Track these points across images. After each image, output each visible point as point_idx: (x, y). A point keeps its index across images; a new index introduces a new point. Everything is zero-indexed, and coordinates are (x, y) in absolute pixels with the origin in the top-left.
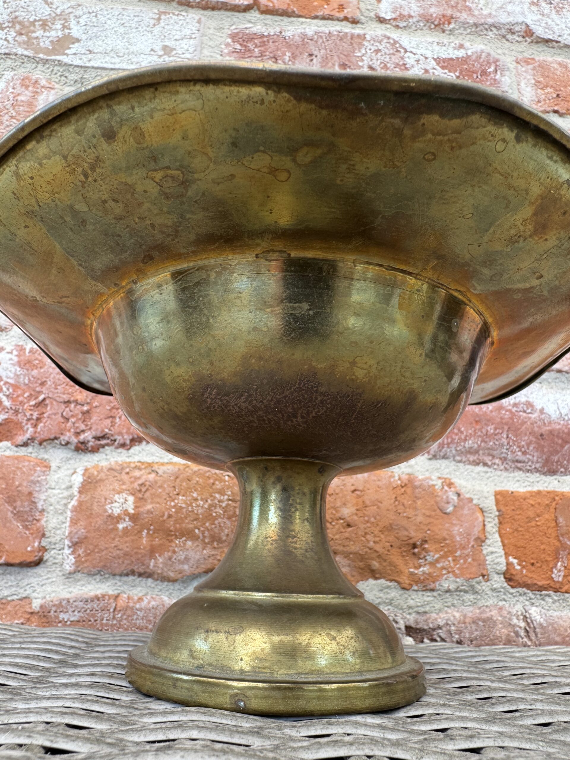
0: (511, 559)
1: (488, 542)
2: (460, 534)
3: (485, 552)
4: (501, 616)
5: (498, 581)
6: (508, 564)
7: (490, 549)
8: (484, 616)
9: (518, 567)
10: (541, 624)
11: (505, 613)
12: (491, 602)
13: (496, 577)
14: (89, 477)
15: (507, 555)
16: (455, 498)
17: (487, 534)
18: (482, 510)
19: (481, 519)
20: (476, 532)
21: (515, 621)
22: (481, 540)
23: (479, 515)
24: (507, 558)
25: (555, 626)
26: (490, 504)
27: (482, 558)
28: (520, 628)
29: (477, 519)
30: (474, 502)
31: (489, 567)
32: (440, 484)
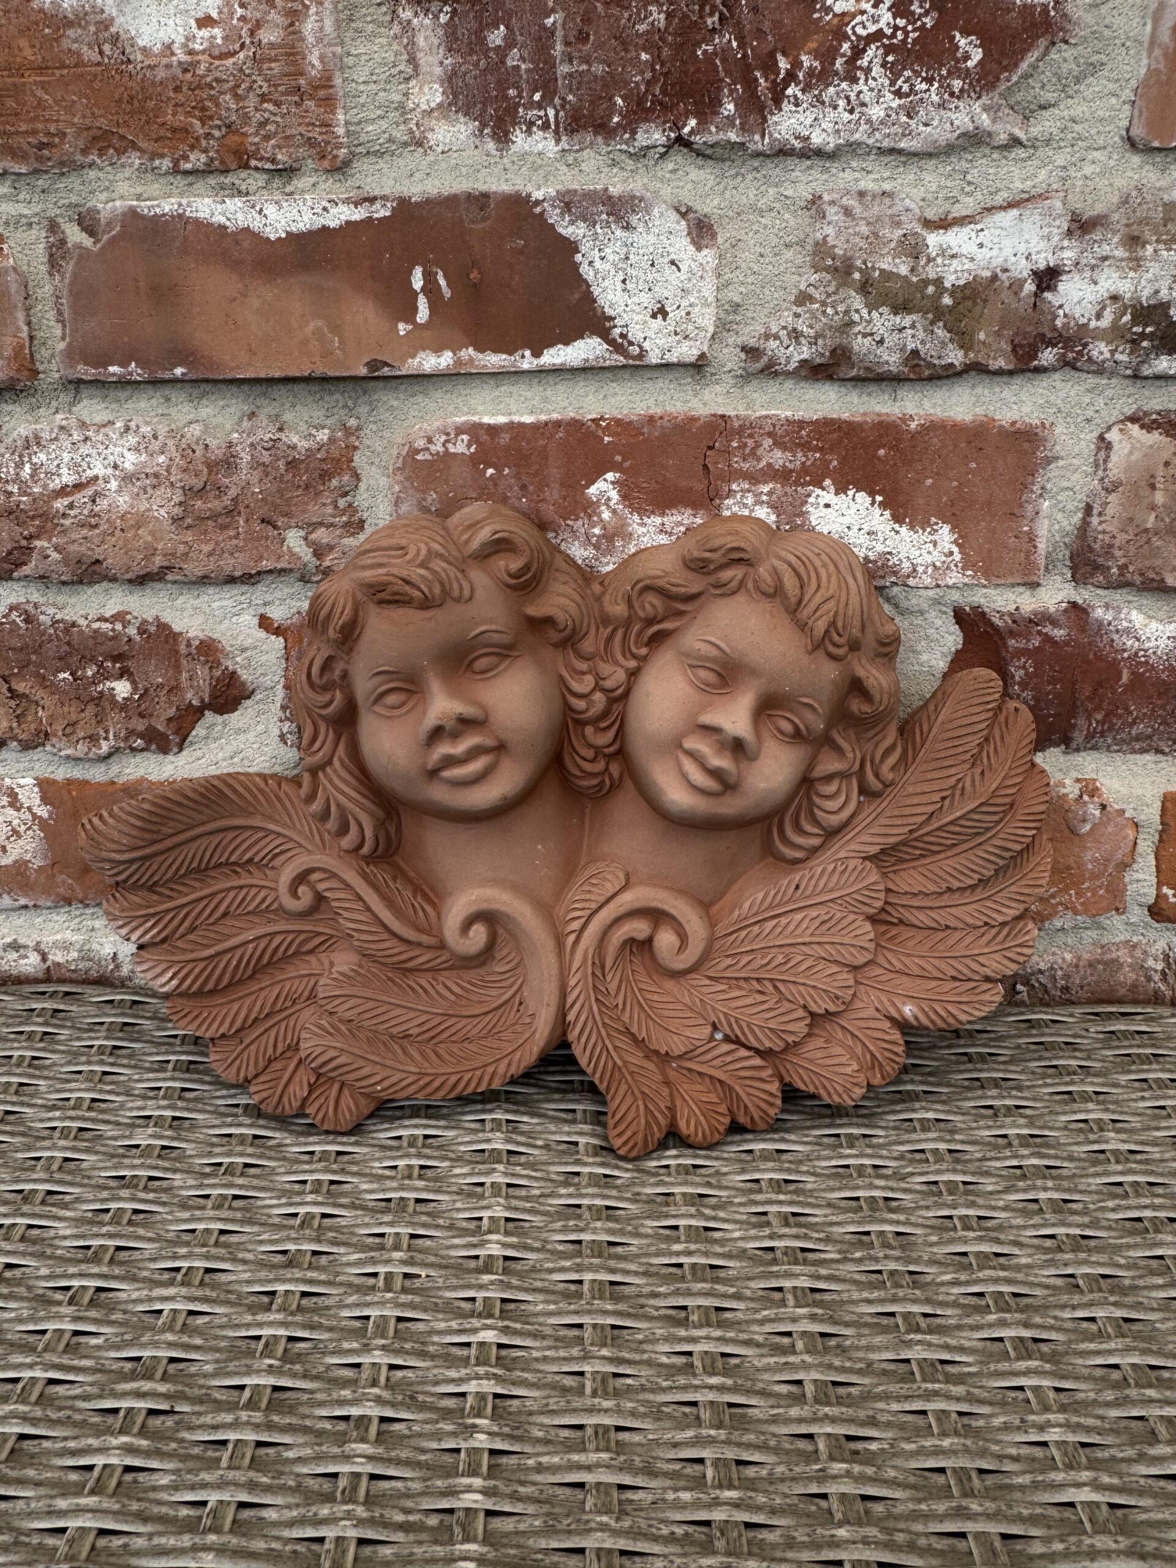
0: (1165, 889)
1: (1135, 866)
2: (1096, 860)
3: (1127, 879)
4: (1132, 956)
5: (1137, 914)
6: (1159, 896)
7: (1136, 876)
8: (1108, 957)
9: (1172, 899)
11: (1138, 953)
12: (1121, 938)
13: (1137, 910)
15: (1159, 885)
16: (1097, 813)
17: (1136, 856)
18: (1136, 825)
19: (1132, 838)
20: (1119, 856)
21: (1151, 963)
22: (1125, 866)
23: (1131, 833)
24: (1159, 888)
26: (1151, 815)
27: (1121, 888)
28: (1156, 971)
29: (1125, 838)
30: (1127, 815)
31: (1128, 898)
32: (1077, 792)
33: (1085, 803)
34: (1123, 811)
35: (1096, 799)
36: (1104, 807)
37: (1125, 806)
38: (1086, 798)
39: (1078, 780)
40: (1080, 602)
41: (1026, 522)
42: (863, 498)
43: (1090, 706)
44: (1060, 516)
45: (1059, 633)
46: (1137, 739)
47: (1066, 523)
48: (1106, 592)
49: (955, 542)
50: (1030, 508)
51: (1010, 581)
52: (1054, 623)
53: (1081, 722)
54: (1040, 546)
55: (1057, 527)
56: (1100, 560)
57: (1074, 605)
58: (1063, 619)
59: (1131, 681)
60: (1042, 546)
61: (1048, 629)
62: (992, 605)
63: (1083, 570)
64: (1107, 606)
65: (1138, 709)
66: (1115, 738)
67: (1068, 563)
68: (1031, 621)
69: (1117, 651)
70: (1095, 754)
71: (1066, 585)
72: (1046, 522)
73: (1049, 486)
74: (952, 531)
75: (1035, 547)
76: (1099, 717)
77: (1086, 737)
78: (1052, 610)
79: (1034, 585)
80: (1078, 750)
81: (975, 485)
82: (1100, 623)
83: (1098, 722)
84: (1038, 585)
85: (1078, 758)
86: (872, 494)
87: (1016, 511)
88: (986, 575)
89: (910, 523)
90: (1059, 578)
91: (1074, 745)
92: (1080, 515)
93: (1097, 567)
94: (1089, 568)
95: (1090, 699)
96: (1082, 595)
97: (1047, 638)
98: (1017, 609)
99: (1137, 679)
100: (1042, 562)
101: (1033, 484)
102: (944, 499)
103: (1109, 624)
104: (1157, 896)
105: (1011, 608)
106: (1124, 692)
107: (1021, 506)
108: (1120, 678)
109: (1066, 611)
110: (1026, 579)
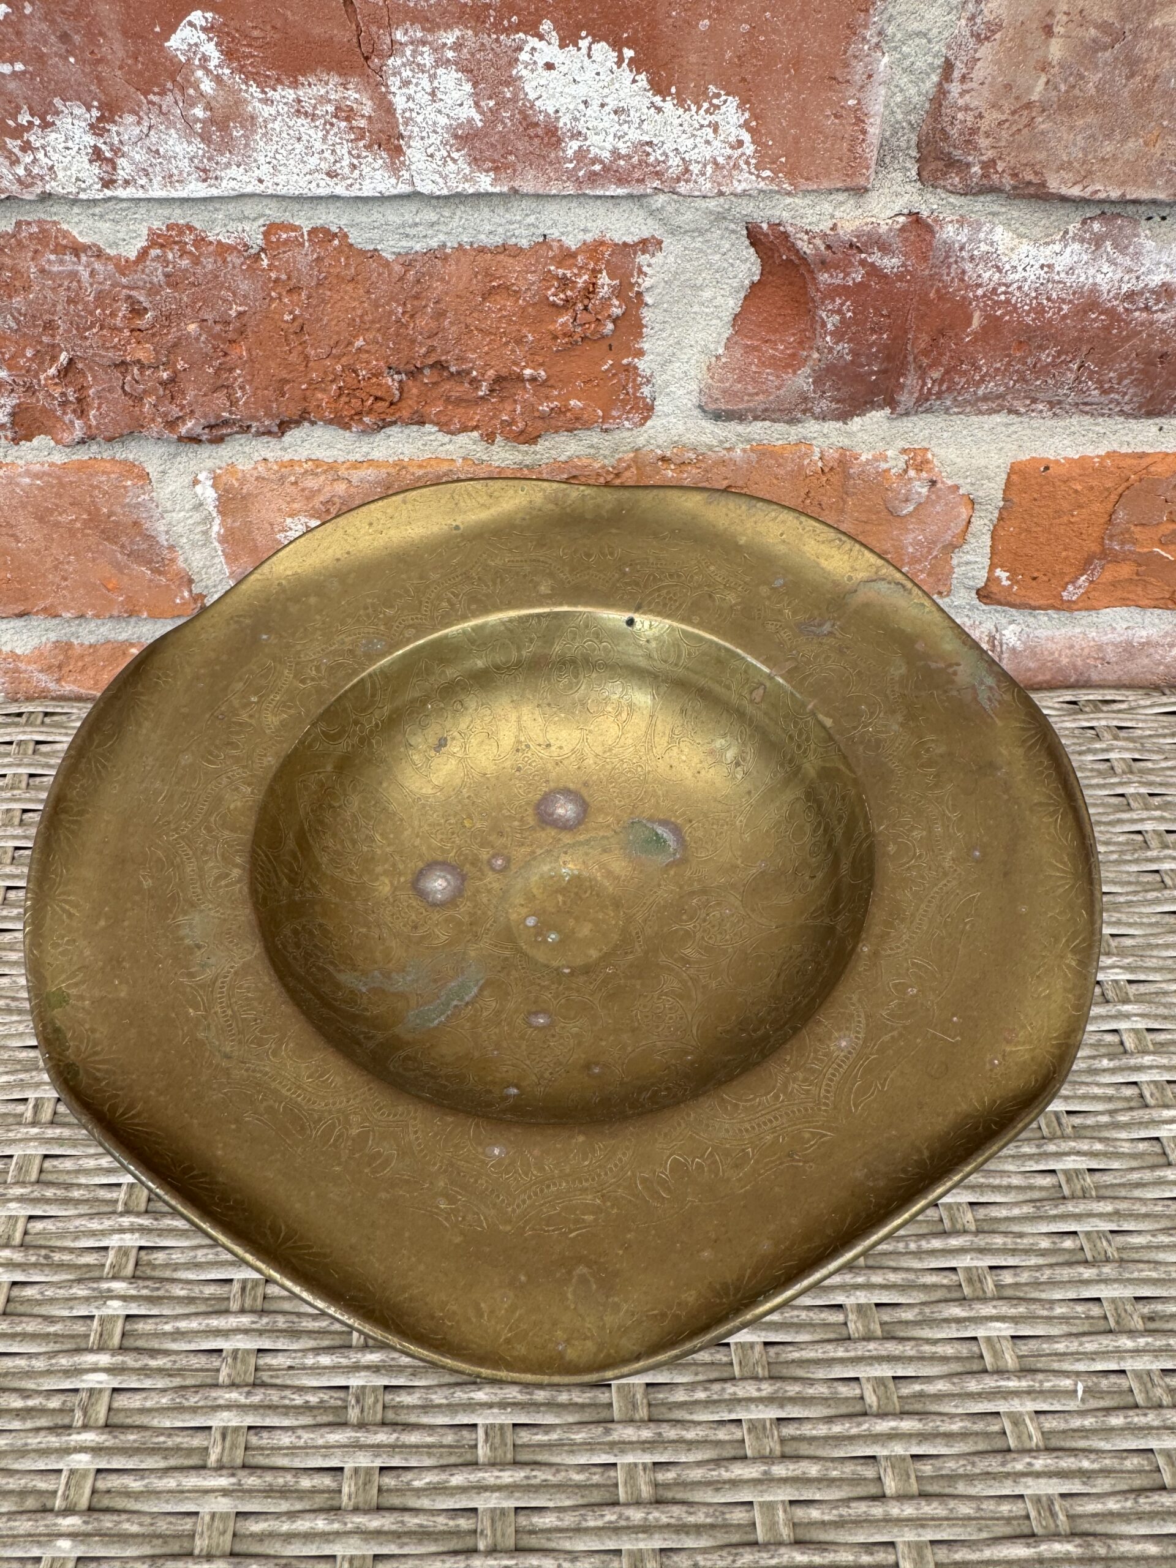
0: (999, 572)
1: (966, 547)
2: (919, 543)
3: (954, 562)
5: (964, 597)
6: (991, 579)
7: (966, 558)
9: (1006, 583)
10: (1013, 650)
13: (963, 592)
14: (226, 491)
15: (992, 567)
16: (924, 491)
17: (969, 537)
18: (973, 502)
19: (965, 516)
20: (948, 537)
22: (952, 547)
23: (964, 512)
24: (991, 571)
25: (1038, 650)
26: (993, 491)
27: (946, 571)
29: (957, 517)
30: (961, 492)
31: (954, 582)
32: (903, 465)
33: (910, 479)
34: (957, 487)
35: (924, 475)
36: (933, 483)
37: (961, 482)
38: (912, 473)
39: (904, 451)
40: (925, 214)
41: (852, 91)
42: (602, 49)
43: (925, 362)
44: (904, 81)
45: (890, 263)
46: (985, 398)
47: (913, 91)
48: (962, 201)
49: (746, 125)
50: (859, 67)
51: (826, 185)
52: (885, 248)
53: (910, 380)
54: (871, 130)
55: (899, 98)
56: (957, 154)
57: (915, 218)
58: (897, 243)
59: (983, 328)
60: (874, 132)
61: (875, 258)
62: (798, 222)
63: (933, 166)
64: (961, 222)
65: (989, 365)
66: (955, 399)
67: (914, 153)
68: (851, 246)
69: (967, 287)
70: (930, 418)
71: (908, 187)
72: (883, 91)
73: (890, 31)
74: (741, 107)
75: (864, 132)
76: (936, 375)
77: (918, 400)
78: (883, 229)
79: (860, 191)
80: (907, 414)
81: (775, 31)
82: (948, 247)
83: (934, 382)
84: (866, 190)
85: (907, 423)
86: (617, 45)
87: (837, 74)
88: (792, 174)
89: (678, 93)
90: (898, 176)
91: (900, 409)
92: (935, 78)
93: (952, 164)
94: (940, 164)
95: (926, 353)
96: (928, 204)
97: (874, 271)
98: (834, 228)
99: (993, 325)
100: (872, 155)
101: (866, 26)
102: (729, 54)
103: (962, 249)
104: (988, 579)
105: (825, 226)
106: (974, 342)
107: (847, 65)
108: (970, 324)
109: (903, 229)
110: (849, 183)
